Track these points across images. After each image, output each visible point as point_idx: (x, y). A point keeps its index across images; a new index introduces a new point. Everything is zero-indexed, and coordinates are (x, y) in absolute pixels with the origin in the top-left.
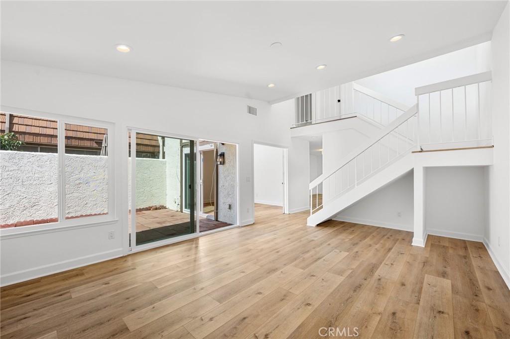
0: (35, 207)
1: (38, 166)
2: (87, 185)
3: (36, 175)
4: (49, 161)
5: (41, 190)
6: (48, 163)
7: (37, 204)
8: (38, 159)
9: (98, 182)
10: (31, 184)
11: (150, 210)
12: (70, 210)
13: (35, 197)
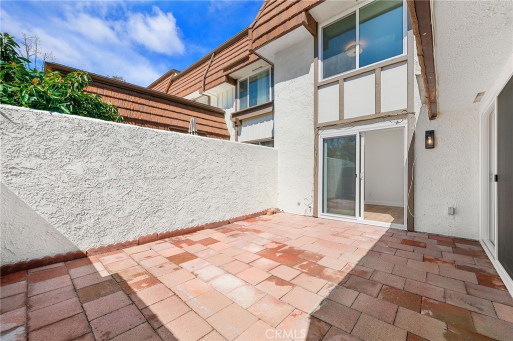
0: (158, 214)
1: (162, 151)
2: (210, 180)
3: (160, 164)
4: (173, 143)
5: (164, 187)
6: (172, 146)
7: (160, 208)
8: (162, 139)
9: (220, 175)
10: (154, 178)
11: (266, 214)
12: (194, 217)
13: (157, 198)
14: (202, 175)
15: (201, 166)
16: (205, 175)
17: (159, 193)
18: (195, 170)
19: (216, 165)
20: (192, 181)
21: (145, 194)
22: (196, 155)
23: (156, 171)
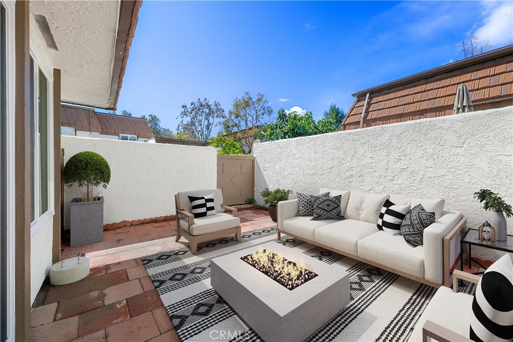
14: (349, 173)
15: (348, 163)
16: (354, 173)
17: (311, 186)
18: (341, 167)
19: (370, 161)
20: (338, 179)
21: (303, 185)
22: (343, 152)
23: (310, 168)
